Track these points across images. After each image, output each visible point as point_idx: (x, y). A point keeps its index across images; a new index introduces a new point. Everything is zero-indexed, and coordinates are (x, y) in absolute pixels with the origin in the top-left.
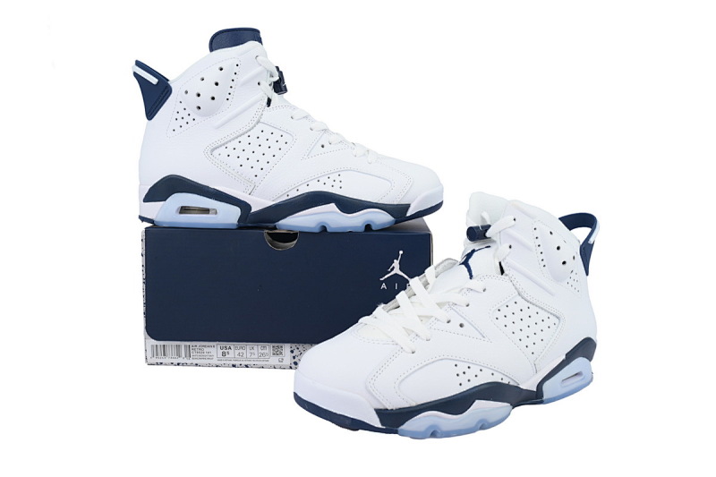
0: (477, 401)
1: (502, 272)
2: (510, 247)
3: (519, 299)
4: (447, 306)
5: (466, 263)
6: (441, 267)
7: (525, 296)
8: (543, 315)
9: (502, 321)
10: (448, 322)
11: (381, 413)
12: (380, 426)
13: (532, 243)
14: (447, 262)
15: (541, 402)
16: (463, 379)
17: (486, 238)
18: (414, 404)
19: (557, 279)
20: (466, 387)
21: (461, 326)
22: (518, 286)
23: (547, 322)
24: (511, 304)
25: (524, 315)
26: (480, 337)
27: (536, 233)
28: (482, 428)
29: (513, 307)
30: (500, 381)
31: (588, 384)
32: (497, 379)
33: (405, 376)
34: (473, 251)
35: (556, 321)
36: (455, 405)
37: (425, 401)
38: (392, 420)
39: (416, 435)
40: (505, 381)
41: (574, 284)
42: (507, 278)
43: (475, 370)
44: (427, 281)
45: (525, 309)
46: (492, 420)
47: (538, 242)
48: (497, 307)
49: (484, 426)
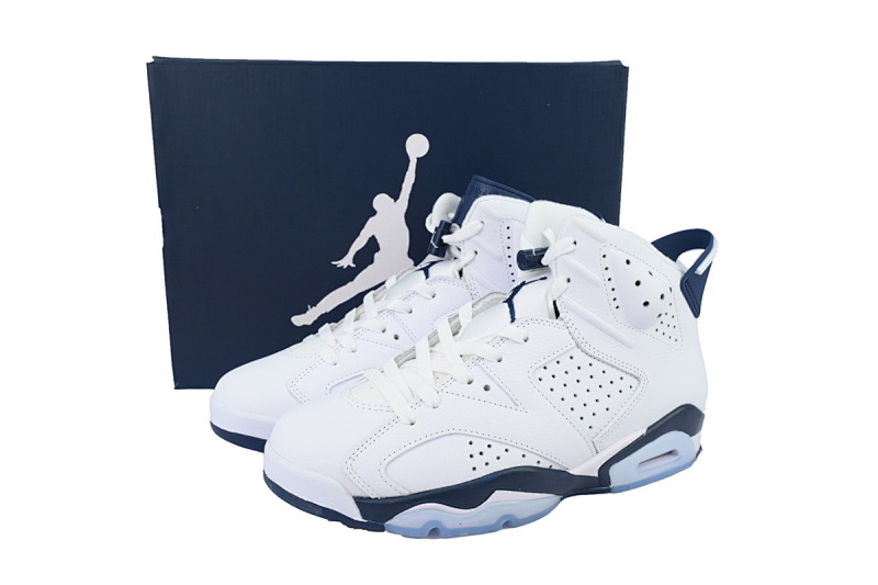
0: (497, 492)
1: (557, 314)
2: (569, 281)
3: (577, 353)
4: (469, 362)
5: (510, 302)
6: (481, 303)
7: (587, 349)
8: (613, 374)
9: (548, 382)
10: (469, 383)
11: (361, 502)
12: (360, 519)
13: (598, 276)
14: (491, 297)
15: (609, 491)
16: (479, 461)
17: (541, 266)
18: (406, 493)
19: (639, 326)
20: (482, 472)
21: (487, 388)
22: (576, 335)
23: (618, 384)
24: (565, 360)
25: (583, 375)
26: (510, 404)
27: (606, 262)
28: (508, 525)
29: (566, 363)
30: (536, 465)
31: (690, 464)
32: (531, 461)
33: (395, 455)
34: (523, 284)
35: (634, 382)
36: (466, 495)
37: (422, 490)
38: (376, 513)
39: (409, 533)
40: (545, 465)
41: (669, 331)
42: (562, 323)
43: (498, 449)
44: (459, 323)
45: (585, 366)
46: (521, 515)
47: (608, 274)
48: (543, 362)
49: (509, 523)
